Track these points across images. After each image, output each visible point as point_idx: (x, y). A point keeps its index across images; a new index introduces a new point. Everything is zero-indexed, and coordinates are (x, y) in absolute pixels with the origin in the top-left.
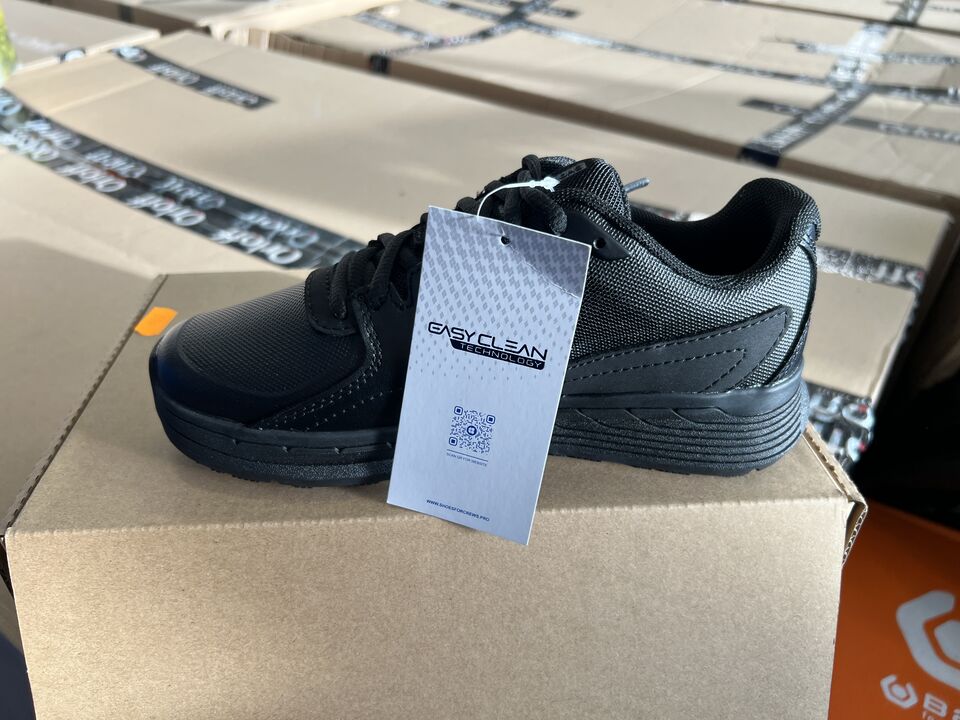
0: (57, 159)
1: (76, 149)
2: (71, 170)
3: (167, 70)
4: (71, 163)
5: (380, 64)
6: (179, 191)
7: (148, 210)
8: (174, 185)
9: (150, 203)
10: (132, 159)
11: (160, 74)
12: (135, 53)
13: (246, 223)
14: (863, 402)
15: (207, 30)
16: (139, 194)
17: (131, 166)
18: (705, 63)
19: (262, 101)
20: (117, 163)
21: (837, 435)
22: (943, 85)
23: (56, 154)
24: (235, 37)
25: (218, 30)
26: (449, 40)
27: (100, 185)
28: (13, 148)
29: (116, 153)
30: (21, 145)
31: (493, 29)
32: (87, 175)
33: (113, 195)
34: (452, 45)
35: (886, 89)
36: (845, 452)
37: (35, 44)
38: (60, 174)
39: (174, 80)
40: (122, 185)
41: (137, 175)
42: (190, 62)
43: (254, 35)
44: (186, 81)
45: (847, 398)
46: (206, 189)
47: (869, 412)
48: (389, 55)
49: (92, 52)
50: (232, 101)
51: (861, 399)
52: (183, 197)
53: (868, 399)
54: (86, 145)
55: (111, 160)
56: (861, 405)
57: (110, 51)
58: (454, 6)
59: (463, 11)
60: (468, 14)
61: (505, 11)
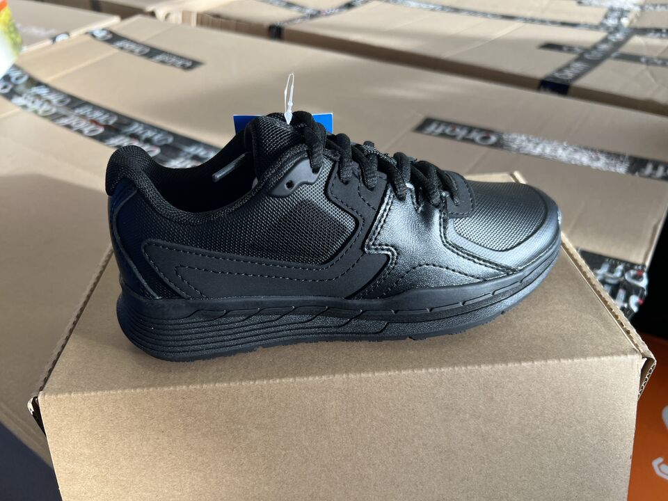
0: (56, 114)
1: (68, 105)
2: (65, 121)
3: (127, 45)
4: (65, 116)
5: (276, 32)
6: (141, 132)
8: (136, 128)
9: (122, 142)
10: (107, 111)
11: (122, 48)
12: (104, 33)
13: (189, 153)
14: (640, 268)
15: (153, 14)
16: (113, 136)
17: (106, 116)
18: (511, 18)
19: (195, 64)
20: (97, 115)
21: (621, 294)
23: (54, 110)
24: (173, 18)
25: (161, 13)
26: (324, 12)
27: (86, 131)
28: (24, 107)
29: (96, 107)
30: (30, 104)
32: (77, 124)
33: (94, 137)
34: (328, 15)
35: (644, 31)
36: (629, 306)
37: (35, 31)
38: (58, 124)
39: (132, 52)
40: (101, 130)
41: (111, 122)
42: (142, 38)
43: (186, 15)
44: (140, 52)
45: (628, 265)
46: (160, 130)
47: (645, 275)
48: (283, 25)
49: (74, 34)
50: (173, 65)
51: (639, 265)
52: (144, 137)
53: (643, 266)
54: (74, 102)
56: (638, 270)
57: (87, 33)
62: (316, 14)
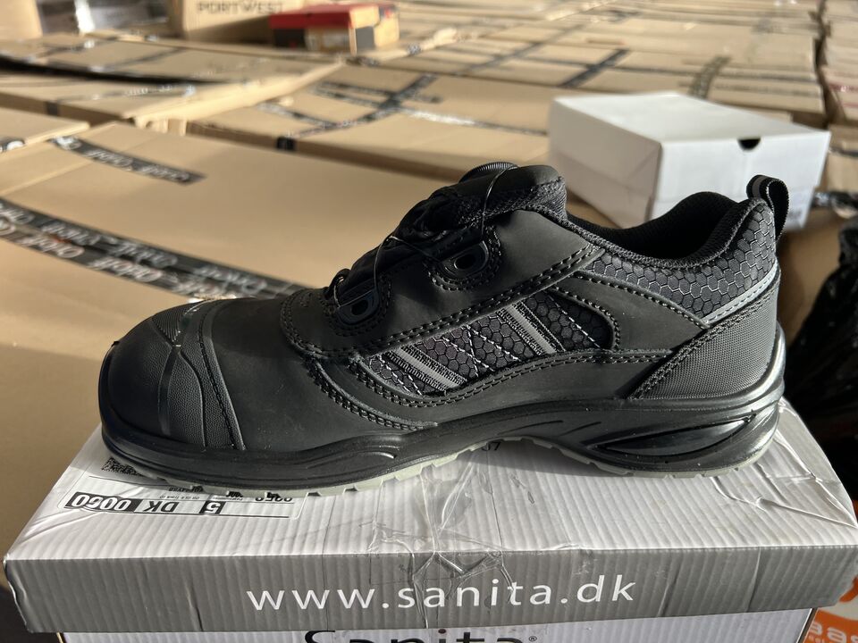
0: (16, 232)
1: (30, 223)
2: (31, 241)
3: (102, 155)
4: (29, 236)
5: (286, 145)
6: (134, 253)
7: (110, 271)
8: (129, 248)
9: (110, 265)
11: (96, 159)
12: (70, 142)
13: (200, 276)
15: (131, 121)
16: (99, 258)
17: (86, 235)
19: (193, 177)
20: (72, 234)
23: (13, 229)
24: (156, 127)
25: (141, 121)
26: (340, 124)
27: (61, 252)
29: (70, 225)
31: (374, 113)
32: (46, 245)
33: (74, 260)
34: (344, 127)
38: (21, 245)
39: (110, 162)
40: (80, 251)
41: (93, 242)
42: (121, 147)
43: (172, 123)
44: (121, 163)
46: (158, 251)
48: (294, 138)
49: (31, 142)
50: (165, 178)
52: (139, 258)
54: (39, 220)
55: (65, 231)
57: (49, 141)
58: (338, 96)
59: (347, 100)
60: (353, 103)
61: (381, 99)
62: (331, 126)
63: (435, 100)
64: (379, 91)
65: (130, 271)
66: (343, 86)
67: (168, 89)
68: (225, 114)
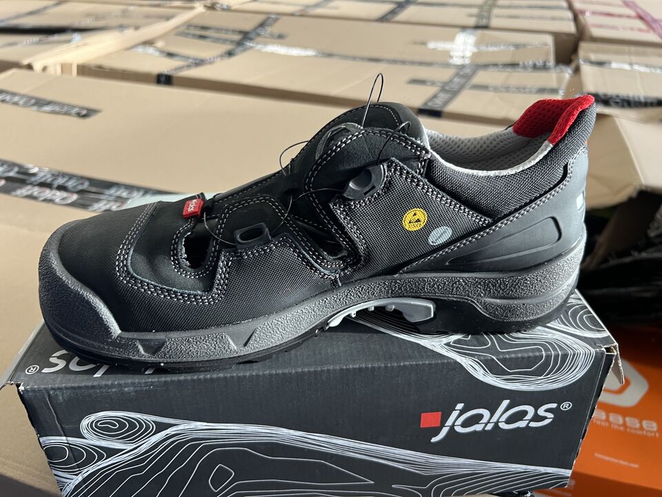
3: (8, 98)
5: (165, 80)
6: (49, 180)
7: (31, 197)
9: (29, 193)
13: (111, 196)
15: (30, 67)
16: (20, 188)
17: (4, 168)
22: (516, 61)
24: (51, 70)
25: (38, 66)
26: (207, 60)
31: (233, 50)
34: (211, 63)
35: (485, 66)
39: (16, 104)
40: (3, 183)
41: (11, 174)
42: (23, 91)
43: (65, 68)
46: (71, 177)
48: (169, 73)
50: (67, 114)
52: (55, 184)
58: (202, 37)
59: (209, 40)
60: (214, 42)
61: (237, 37)
62: (199, 63)
63: (281, 37)
64: (234, 31)
65: (49, 196)
66: (204, 28)
67: (56, 37)
68: (108, 55)
